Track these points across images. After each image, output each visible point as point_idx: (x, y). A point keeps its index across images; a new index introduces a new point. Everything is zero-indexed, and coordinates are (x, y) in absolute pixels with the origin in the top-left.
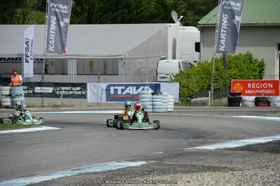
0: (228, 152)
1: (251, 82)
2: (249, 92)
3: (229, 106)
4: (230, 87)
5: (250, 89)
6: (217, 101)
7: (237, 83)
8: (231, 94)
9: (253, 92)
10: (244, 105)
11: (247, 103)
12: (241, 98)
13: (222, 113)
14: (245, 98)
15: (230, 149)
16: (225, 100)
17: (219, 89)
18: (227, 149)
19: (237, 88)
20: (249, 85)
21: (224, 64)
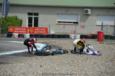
0: (6, 56)
1: (17, 28)
2: (16, 32)
3: (7, 37)
4: (8, 30)
5: (16, 30)
6: (2, 35)
7: (11, 28)
8: (8, 32)
9: (17, 32)
10: (13, 37)
11: (15, 36)
12: (12, 34)
13: (4, 40)
14: (14, 34)
15: (7, 55)
16: (6, 35)
17: (3, 30)
18: (6, 55)
19: (11, 30)
20: (16, 29)
21: (6, 20)
